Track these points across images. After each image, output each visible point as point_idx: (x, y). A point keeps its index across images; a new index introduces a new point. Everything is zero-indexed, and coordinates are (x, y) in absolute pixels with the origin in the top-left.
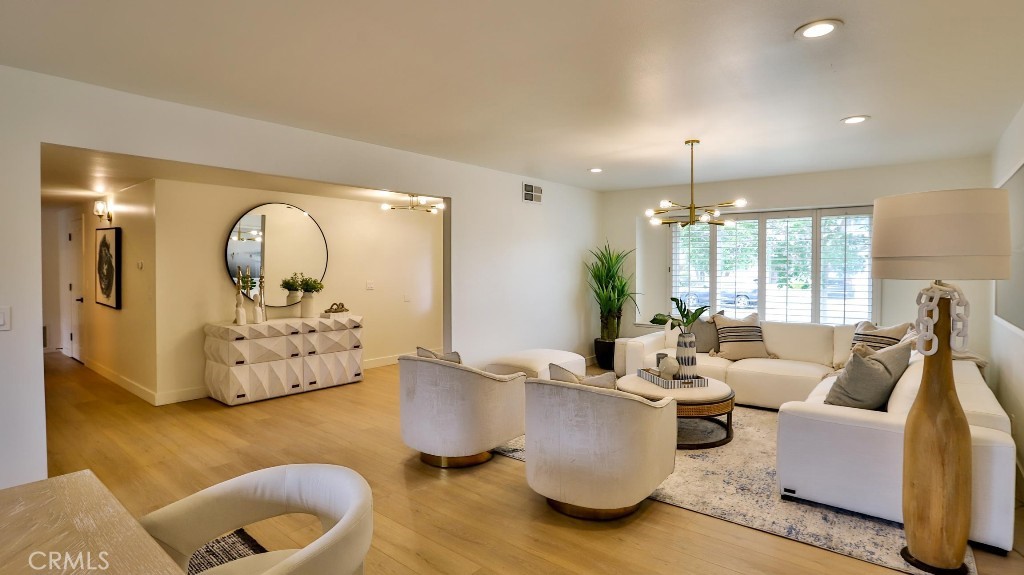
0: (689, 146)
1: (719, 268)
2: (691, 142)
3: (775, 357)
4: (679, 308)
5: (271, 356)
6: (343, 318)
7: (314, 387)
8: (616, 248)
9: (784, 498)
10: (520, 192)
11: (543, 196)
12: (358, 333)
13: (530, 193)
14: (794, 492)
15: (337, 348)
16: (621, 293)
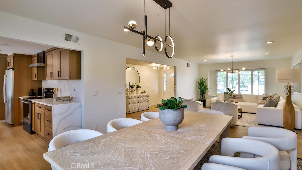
0: (232, 57)
1: (228, 82)
2: (232, 56)
3: (245, 102)
4: (229, 91)
5: (134, 103)
6: (144, 94)
7: (139, 111)
8: (204, 78)
9: (259, 124)
10: (186, 65)
11: (190, 66)
12: (149, 98)
13: (188, 65)
14: (261, 123)
15: (145, 101)
16: (206, 89)
